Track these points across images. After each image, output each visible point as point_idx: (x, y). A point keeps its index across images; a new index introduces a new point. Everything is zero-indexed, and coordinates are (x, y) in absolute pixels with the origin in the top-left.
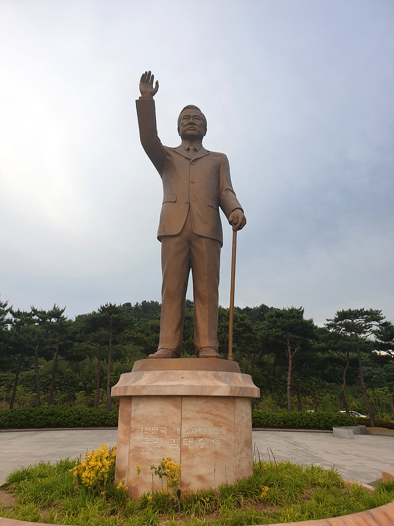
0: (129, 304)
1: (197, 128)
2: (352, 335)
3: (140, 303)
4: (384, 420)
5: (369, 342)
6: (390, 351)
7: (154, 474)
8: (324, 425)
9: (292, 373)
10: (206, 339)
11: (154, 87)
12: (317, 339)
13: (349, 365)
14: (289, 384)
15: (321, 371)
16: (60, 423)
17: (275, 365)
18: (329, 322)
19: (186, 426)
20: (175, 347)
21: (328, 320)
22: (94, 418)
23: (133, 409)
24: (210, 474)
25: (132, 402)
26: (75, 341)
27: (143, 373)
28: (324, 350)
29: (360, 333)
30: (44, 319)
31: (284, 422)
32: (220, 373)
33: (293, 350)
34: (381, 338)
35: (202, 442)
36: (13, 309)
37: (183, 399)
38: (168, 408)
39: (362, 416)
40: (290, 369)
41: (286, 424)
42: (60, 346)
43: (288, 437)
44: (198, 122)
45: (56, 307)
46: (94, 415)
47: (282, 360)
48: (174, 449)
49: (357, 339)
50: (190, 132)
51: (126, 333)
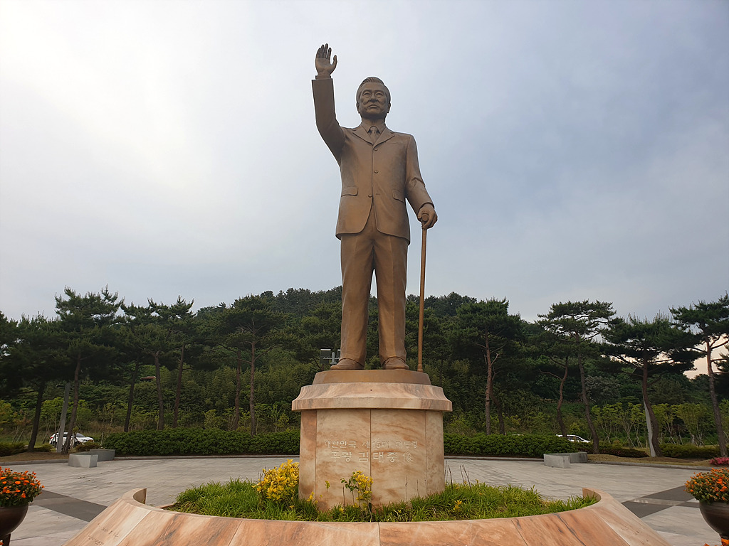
0: (269, 293)
1: (380, 105)
2: (572, 335)
3: (285, 292)
4: (613, 445)
5: (595, 345)
6: (623, 355)
7: (345, 488)
8: (532, 452)
9: (491, 386)
10: (392, 348)
11: (332, 63)
12: (525, 341)
13: (569, 374)
14: (487, 399)
15: (532, 382)
16: (192, 450)
17: (470, 374)
18: (541, 319)
19: (375, 440)
20: (358, 357)
21: (540, 316)
22: (234, 443)
23: (319, 422)
24: (401, 488)
25: (318, 416)
26: (206, 344)
27: (329, 386)
28: (535, 355)
29: (582, 334)
30: (166, 316)
31: (481, 447)
32: (410, 386)
33: (493, 355)
34: (611, 340)
35: (392, 455)
36: (124, 303)
37: (372, 411)
38: (357, 421)
39: (585, 441)
40: (489, 379)
41: (484, 451)
42: (186, 351)
43: (485, 466)
44: (380, 98)
45: (181, 301)
46: (234, 440)
47: (479, 368)
48: (364, 464)
49: (579, 341)
50: (372, 110)
51: (274, 333)
